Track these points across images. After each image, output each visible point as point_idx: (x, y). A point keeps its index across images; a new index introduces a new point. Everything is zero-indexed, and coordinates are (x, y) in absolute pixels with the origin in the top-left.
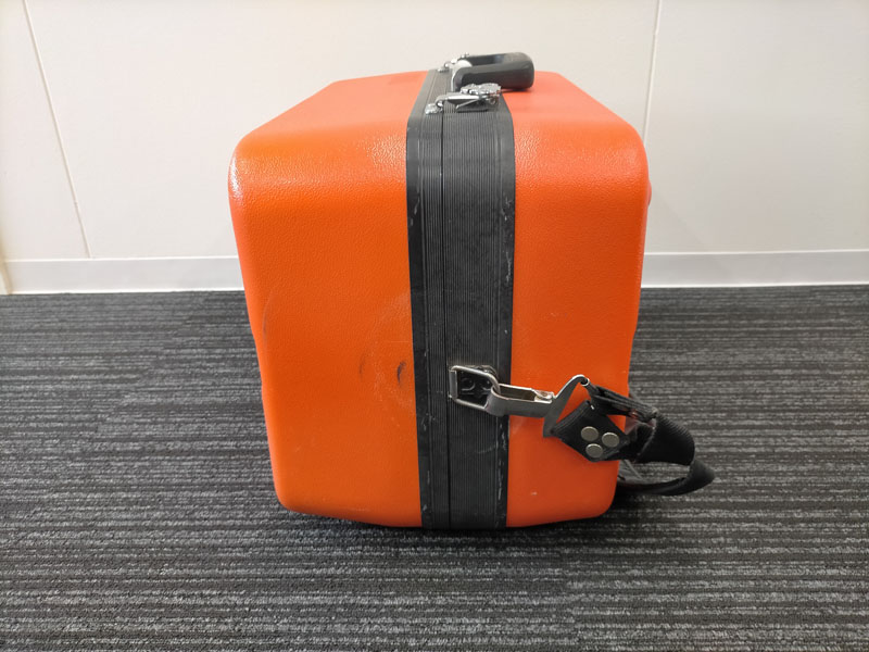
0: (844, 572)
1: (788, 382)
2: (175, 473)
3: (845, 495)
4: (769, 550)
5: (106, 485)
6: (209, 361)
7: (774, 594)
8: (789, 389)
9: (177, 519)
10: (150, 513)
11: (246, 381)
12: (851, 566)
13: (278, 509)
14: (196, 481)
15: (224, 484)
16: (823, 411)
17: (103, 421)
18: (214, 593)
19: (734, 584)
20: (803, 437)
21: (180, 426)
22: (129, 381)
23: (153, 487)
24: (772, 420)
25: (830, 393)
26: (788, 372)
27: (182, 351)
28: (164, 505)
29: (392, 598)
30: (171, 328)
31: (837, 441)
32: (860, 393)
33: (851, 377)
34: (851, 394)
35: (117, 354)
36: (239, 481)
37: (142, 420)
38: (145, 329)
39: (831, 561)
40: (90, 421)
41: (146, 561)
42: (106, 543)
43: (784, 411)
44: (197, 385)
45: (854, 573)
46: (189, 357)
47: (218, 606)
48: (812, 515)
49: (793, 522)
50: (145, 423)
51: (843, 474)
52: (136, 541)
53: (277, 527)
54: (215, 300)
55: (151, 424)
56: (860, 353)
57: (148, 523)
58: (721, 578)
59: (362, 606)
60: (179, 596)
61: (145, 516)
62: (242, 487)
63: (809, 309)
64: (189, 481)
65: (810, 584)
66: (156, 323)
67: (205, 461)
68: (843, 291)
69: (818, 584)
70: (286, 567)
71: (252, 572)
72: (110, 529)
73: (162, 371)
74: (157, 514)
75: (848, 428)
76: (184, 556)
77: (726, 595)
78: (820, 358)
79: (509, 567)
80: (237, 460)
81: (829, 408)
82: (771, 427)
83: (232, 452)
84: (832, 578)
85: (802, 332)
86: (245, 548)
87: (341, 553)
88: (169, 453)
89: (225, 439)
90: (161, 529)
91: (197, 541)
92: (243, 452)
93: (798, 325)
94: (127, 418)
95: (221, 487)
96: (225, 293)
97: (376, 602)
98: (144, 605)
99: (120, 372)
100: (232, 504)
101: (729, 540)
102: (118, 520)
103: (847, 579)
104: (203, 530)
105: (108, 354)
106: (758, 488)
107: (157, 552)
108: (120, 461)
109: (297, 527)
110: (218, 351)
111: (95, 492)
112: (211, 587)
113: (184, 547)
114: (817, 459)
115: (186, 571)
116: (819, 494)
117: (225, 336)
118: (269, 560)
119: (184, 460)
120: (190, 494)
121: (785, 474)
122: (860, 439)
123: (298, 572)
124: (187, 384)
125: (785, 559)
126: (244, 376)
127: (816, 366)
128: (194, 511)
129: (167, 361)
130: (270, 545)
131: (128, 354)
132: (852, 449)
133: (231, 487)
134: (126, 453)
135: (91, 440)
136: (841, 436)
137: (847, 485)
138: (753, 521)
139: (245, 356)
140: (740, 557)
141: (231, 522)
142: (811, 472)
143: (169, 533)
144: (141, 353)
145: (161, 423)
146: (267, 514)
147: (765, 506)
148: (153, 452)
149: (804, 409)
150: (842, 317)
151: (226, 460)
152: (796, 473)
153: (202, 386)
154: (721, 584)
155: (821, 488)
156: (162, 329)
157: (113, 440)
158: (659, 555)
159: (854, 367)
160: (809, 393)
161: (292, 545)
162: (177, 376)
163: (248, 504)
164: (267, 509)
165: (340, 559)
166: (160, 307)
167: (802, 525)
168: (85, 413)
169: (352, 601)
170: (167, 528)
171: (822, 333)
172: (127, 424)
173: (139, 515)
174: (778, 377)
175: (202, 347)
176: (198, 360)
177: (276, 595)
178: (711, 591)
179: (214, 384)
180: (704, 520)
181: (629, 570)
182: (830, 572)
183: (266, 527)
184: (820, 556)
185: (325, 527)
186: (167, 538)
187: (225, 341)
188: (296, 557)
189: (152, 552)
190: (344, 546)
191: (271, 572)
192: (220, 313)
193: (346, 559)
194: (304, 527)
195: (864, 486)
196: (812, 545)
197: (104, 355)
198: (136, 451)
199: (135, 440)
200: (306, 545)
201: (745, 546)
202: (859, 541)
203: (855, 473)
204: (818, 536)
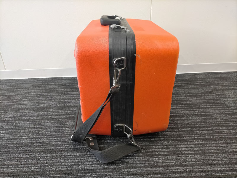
0: (189, 143)
1: (184, 98)
2: (24, 125)
3: (192, 125)
4: (171, 138)
5: (6, 129)
6: (36, 96)
7: (171, 149)
8: (184, 99)
9: (24, 136)
10: (17, 135)
11: (45, 101)
12: (191, 142)
13: (50, 133)
14: (30, 127)
16: (191, 104)
17: (7, 113)
18: (32, 154)
19: (161, 147)
20: (185, 111)
21: (27, 113)
23: (19, 129)
24: (178, 107)
25: (194, 100)
26: (184, 95)
27: (29, 94)
28: (21, 133)
29: (77, 153)
30: (28, 88)
31: (193, 112)
32: (201, 100)
33: (200, 96)
34: (199, 100)
35: (12, 95)
36: (41, 126)
38: (20, 88)
39: (186, 141)
40: (3, 113)
41: (15, 147)
42: (5, 143)
43: (181, 105)
44: (32, 103)
45: (191, 143)
46: (31, 96)
47: (32, 157)
48: (184, 130)
49: (179, 131)
50: (18, 113)
51: (193, 120)
52: (13, 142)
53: (50, 137)
54: (40, 81)
56: (203, 90)
57: (16, 138)
58: (159, 145)
59: (69, 155)
60: (23, 155)
62: (42, 128)
63: (193, 79)
64: (28, 127)
65: (180, 146)
66: (23, 87)
67: (33, 122)
69: (182, 146)
70: (51, 147)
71: (42, 149)
72: (6, 139)
73: (24, 99)
74: (19, 135)
75: (197, 108)
76: (25, 145)
77: (159, 149)
78: (193, 91)
80: (41, 121)
81: (193, 104)
82: (178, 109)
83: (40, 119)
84: (186, 144)
85: (189, 85)
86: (41, 143)
87: (65, 143)
88: (24, 120)
89: (38, 116)
90: (19, 139)
91: (29, 141)
92: (43, 119)
93: (189, 83)
94: (13, 111)
95: (36, 128)
96: (43, 78)
97: (72, 154)
98: (13, 158)
99: (13, 100)
100: (39, 132)
101: (162, 136)
102: (9, 137)
103: (189, 145)
104: (31, 139)
105: (9, 95)
107: (18, 145)
108: (11, 122)
109: (55, 137)
110: (39, 94)
111: (3, 130)
112: (31, 152)
113: (25, 143)
114: (187, 116)
115: (25, 149)
116: (186, 125)
117: (41, 90)
118: (47, 145)
119: (27, 122)
120: (28, 130)
121: (179, 120)
122: (199, 111)
123: (54, 148)
124: (30, 102)
125: (175, 140)
126: (45, 100)
127: (192, 93)
128: (28, 134)
129: (25, 97)
130: (47, 142)
131: (15, 95)
132: (197, 114)
133: (39, 128)
134: (12, 120)
135: (3, 117)
136: (194, 110)
137: (194, 122)
138: (169, 131)
139: (46, 95)
140: (164, 140)
141: (38, 137)
142: (186, 119)
143: (22, 140)
144: (19, 95)
145: (22, 112)
146: (47, 134)
147: (172, 128)
148: (19, 120)
149: (187, 104)
150: (201, 81)
151: (38, 121)
152: (181, 120)
153: (34, 103)
154: (158, 147)
155: (187, 123)
156: (25, 88)
157: (9, 117)
158: (144, 140)
159: (201, 93)
160: (189, 100)
161: (53, 142)
162: (28, 100)
163: (43, 132)
166: (25, 83)
167: (181, 132)
168: (2, 111)
169: (66, 154)
170: (21, 139)
171: (195, 85)
172: (13, 113)
173: (14, 136)
174: (182, 96)
175: (35, 93)
176: (34, 96)
177: (47, 154)
178: (155, 149)
179: (37, 102)
182: (185, 143)
183: (47, 137)
184: (184, 139)
185: (62, 137)
186: (21, 141)
187: (41, 91)
188: (53, 144)
189: (17, 145)
190: (66, 142)
191: (47, 148)
192: (41, 84)
193: (66, 144)
194: (56, 137)
195: (198, 122)
196: (182, 137)
197: (8, 96)
198: (15, 120)
199: (15, 117)
200: (56, 142)
201: (166, 138)
202: (194, 135)
203: (196, 119)
204: (184, 135)
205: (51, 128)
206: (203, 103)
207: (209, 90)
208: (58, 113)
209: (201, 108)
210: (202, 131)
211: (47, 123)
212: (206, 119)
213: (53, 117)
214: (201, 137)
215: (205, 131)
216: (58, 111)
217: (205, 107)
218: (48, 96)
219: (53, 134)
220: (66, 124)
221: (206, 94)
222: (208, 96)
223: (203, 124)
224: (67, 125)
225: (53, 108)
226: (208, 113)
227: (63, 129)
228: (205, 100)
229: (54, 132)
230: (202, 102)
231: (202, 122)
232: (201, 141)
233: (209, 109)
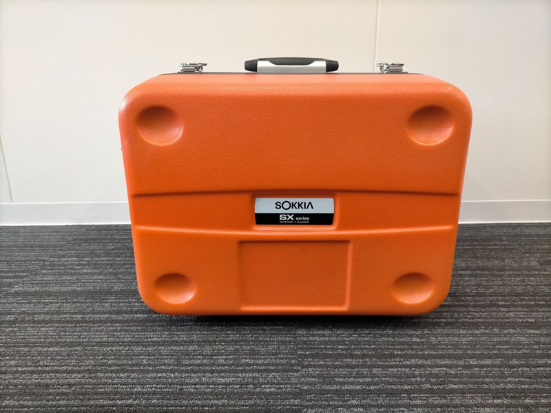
0: (506, 401)
1: (468, 279)
2: (34, 335)
3: (506, 349)
4: (452, 386)
6: (78, 265)
8: (469, 283)
9: (26, 366)
10: (8, 362)
11: (100, 277)
12: (511, 397)
13: (101, 359)
14: (47, 341)
15: (67, 342)
16: (491, 296)
20: (477, 312)
21: (46, 305)
22: (21, 277)
23: (16, 345)
24: (456, 302)
25: (496, 285)
26: (468, 272)
27: (62, 259)
28: (20, 356)
30: (60, 246)
31: (500, 315)
32: (516, 285)
33: (510, 276)
34: (510, 286)
35: (17, 261)
36: (78, 340)
37: (21, 301)
38: (40, 246)
39: (497, 394)
43: (465, 296)
44: (66, 280)
45: (514, 402)
46: (65, 263)
48: (483, 362)
49: (470, 367)
50: (23, 303)
51: (505, 336)
53: (97, 371)
54: (94, 230)
55: (26, 303)
56: (515, 261)
57: (3, 369)
61: (3, 364)
62: (79, 344)
63: (482, 236)
64: (43, 340)
66: (50, 243)
67: (58, 327)
70: (97, 399)
71: (70, 403)
73: (45, 271)
74: (13, 363)
76: (23, 391)
78: (489, 264)
79: (262, 399)
80: (80, 327)
81: (496, 294)
82: (456, 306)
83: (78, 322)
85: (477, 249)
86: (70, 385)
87: (140, 390)
88: (34, 322)
89: (76, 313)
90: (11, 373)
91: (36, 381)
92: (86, 322)
93: (476, 245)
94: (11, 300)
95: (65, 344)
96: (98, 226)
99: (16, 272)
100: (69, 356)
101: (424, 380)
104: (43, 374)
105: (10, 261)
106: (444, 345)
107: (4, 389)
109: (112, 372)
110: (86, 259)
113: (25, 385)
114: (486, 326)
115: (22, 402)
116: (488, 349)
117: (94, 250)
119: (43, 327)
120: (41, 349)
121: (464, 335)
122: (517, 313)
123: (105, 403)
124: (59, 279)
125: (463, 392)
126: (100, 274)
127: (487, 269)
128: (40, 360)
129: (50, 265)
130: (89, 384)
131: (25, 261)
132: (511, 320)
133: (72, 344)
136: (504, 312)
137: (507, 343)
138: (441, 366)
139: (103, 262)
140: (431, 391)
141: (65, 368)
142: (484, 334)
143: (17, 375)
144: (34, 261)
145: (34, 303)
146: (93, 362)
147: (450, 357)
148: (23, 321)
149: (479, 295)
150: (504, 241)
151: (72, 327)
152: (472, 335)
153: (70, 280)
155: (491, 345)
156: (53, 246)
158: (372, 390)
159: (512, 270)
160: (482, 285)
161: (105, 384)
162: (54, 274)
163: (81, 356)
164: (93, 359)
165: (138, 393)
166: (55, 234)
167: (476, 369)
170: (16, 372)
171: (491, 250)
172: (10, 303)
174: (461, 275)
175: (77, 257)
176: (71, 264)
180: (406, 366)
181: (350, 400)
182: (496, 401)
183: (89, 371)
184: (489, 390)
185: (133, 371)
186: (14, 378)
187: (93, 254)
188: (106, 392)
190: (143, 385)
191: (85, 403)
192: (94, 237)
193: (143, 393)
194: (117, 371)
195: (519, 343)
196: (483, 383)
197: (7, 262)
198: (10, 321)
199: (12, 314)
200: (115, 384)
201: (435, 384)
202: (517, 380)
203: (513, 335)
204: (487, 377)
205: (105, 346)
206: (524, 294)
207: (532, 264)
208: (129, 308)
209: (522, 306)
210: (538, 369)
211: (97, 331)
212: (542, 335)
213: (114, 317)
214: (540, 387)
215: (547, 369)
216: (131, 302)
217: (532, 303)
218: (108, 264)
219: (110, 362)
220: (147, 338)
221: (527, 273)
222: (532, 276)
223: (536, 349)
224: (149, 340)
225: (117, 293)
226: (543, 318)
227: (138, 349)
228: (526, 286)
229: (113, 357)
230: (520, 290)
231: (531, 344)
232: (543, 397)
233: (544, 309)
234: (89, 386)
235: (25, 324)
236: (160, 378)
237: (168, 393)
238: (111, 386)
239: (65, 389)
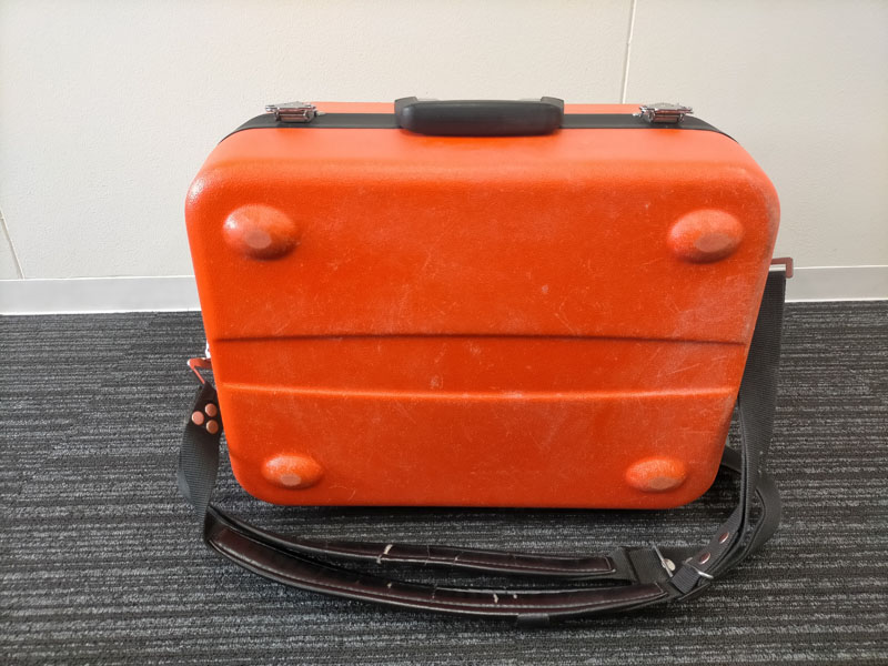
2: (104, 545)
3: (815, 560)
4: (734, 630)
5: (27, 562)
6: (150, 401)
9: (104, 605)
10: (74, 598)
12: (820, 650)
13: (215, 590)
14: (127, 556)
15: (157, 558)
16: (796, 457)
17: (29, 480)
21: (113, 485)
22: (61, 427)
23: (80, 565)
25: (802, 435)
27: (121, 389)
28: (90, 586)
30: (112, 360)
31: (808, 494)
32: (833, 435)
33: (825, 415)
34: (825, 435)
35: (49, 394)
36: (174, 554)
37: (71, 478)
38: (82, 361)
39: (798, 643)
40: (13, 480)
42: (21, 638)
44: (135, 433)
46: (128, 397)
48: (780, 585)
49: (760, 594)
50: (74, 482)
51: (814, 534)
52: (55, 636)
53: (212, 613)
54: (162, 324)
55: (81, 482)
56: (834, 385)
57: (70, 611)
61: (68, 602)
62: (176, 562)
64: (119, 555)
66: (95, 354)
67: (138, 529)
68: (820, 309)
72: (27, 619)
73: (98, 415)
74: (82, 599)
75: (821, 477)
78: (794, 392)
79: (461, 659)
80: (173, 527)
81: (802, 453)
83: (168, 518)
86: (176, 640)
87: (280, 646)
88: (98, 519)
89: (161, 501)
90: (84, 618)
91: (124, 632)
92: (180, 518)
94: (56, 475)
95: (154, 563)
96: (168, 315)
99: (52, 416)
100: (165, 584)
101: (693, 619)
102: (36, 608)
104: (131, 619)
105: (38, 394)
107: (77, 649)
108: (44, 531)
109: (234, 613)
110: (160, 389)
111: (13, 571)
113: (108, 640)
114: (787, 516)
116: (788, 560)
117: (169, 369)
119: (114, 529)
120: (119, 572)
122: (832, 491)
124: (124, 431)
125: (750, 641)
127: (789, 401)
128: (122, 594)
129: (104, 402)
130: (204, 637)
131: (60, 393)
132: (824, 503)
133: (165, 562)
134: (51, 520)
135: (13, 504)
136: (812, 488)
137: (817, 547)
140: (704, 641)
141: (161, 608)
143: (93, 623)
144: (77, 393)
145: (93, 481)
146: (203, 596)
147: (732, 576)
148: (83, 519)
150: (818, 341)
151: (161, 528)
153: (140, 433)
155: (791, 552)
157: (37, 505)
158: (619, 639)
159: (828, 403)
160: (782, 435)
161: (228, 636)
162: (114, 421)
163: (183, 584)
164: (203, 591)
165: (279, 652)
166: (100, 333)
167: (770, 598)
168: (9, 470)
170: (91, 617)
171: (797, 361)
172: (56, 482)
173: (60, 601)
175: (143, 383)
176: (139, 400)
179: (153, 431)
181: (587, 658)
183: (200, 613)
184: (787, 637)
185: (265, 612)
186: (90, 629)
187: (169, 377)
188: (231, 651)
189: (72, 649)
190: (284, 636)
192: (164, 340)
193: (286, 653)
194: (243, 613)
195: (835, 548)
196: (780, 623)
197: (34, 395)
198: (63, 518)
199: (62, 504)
200: (244, 636)
201: (710, 626)
202: (828, 617)
203: (825, 533)
204: (785, 612)
206: (845, 452)
207: (861, 390)
209: (840, 476)
210: (859, 597)
212: (868, 533)
214: (861, 629)
215: (873, 596)
217: (856, 470)
219: (228, 595)
221: (852, 409)
222: (860, 414)
223: (858, 559)
226: (871, 500)
228: (848, 435)
229: (231, 586)
230: (838, 444)
231: (852, 550)
232: (865, 647)
233: (874, 482)
234: (205, 642)
235: (85, 523)
236: (307, 623)
237: (322, 651)
238: (236, 640)
239: (170, 646)
